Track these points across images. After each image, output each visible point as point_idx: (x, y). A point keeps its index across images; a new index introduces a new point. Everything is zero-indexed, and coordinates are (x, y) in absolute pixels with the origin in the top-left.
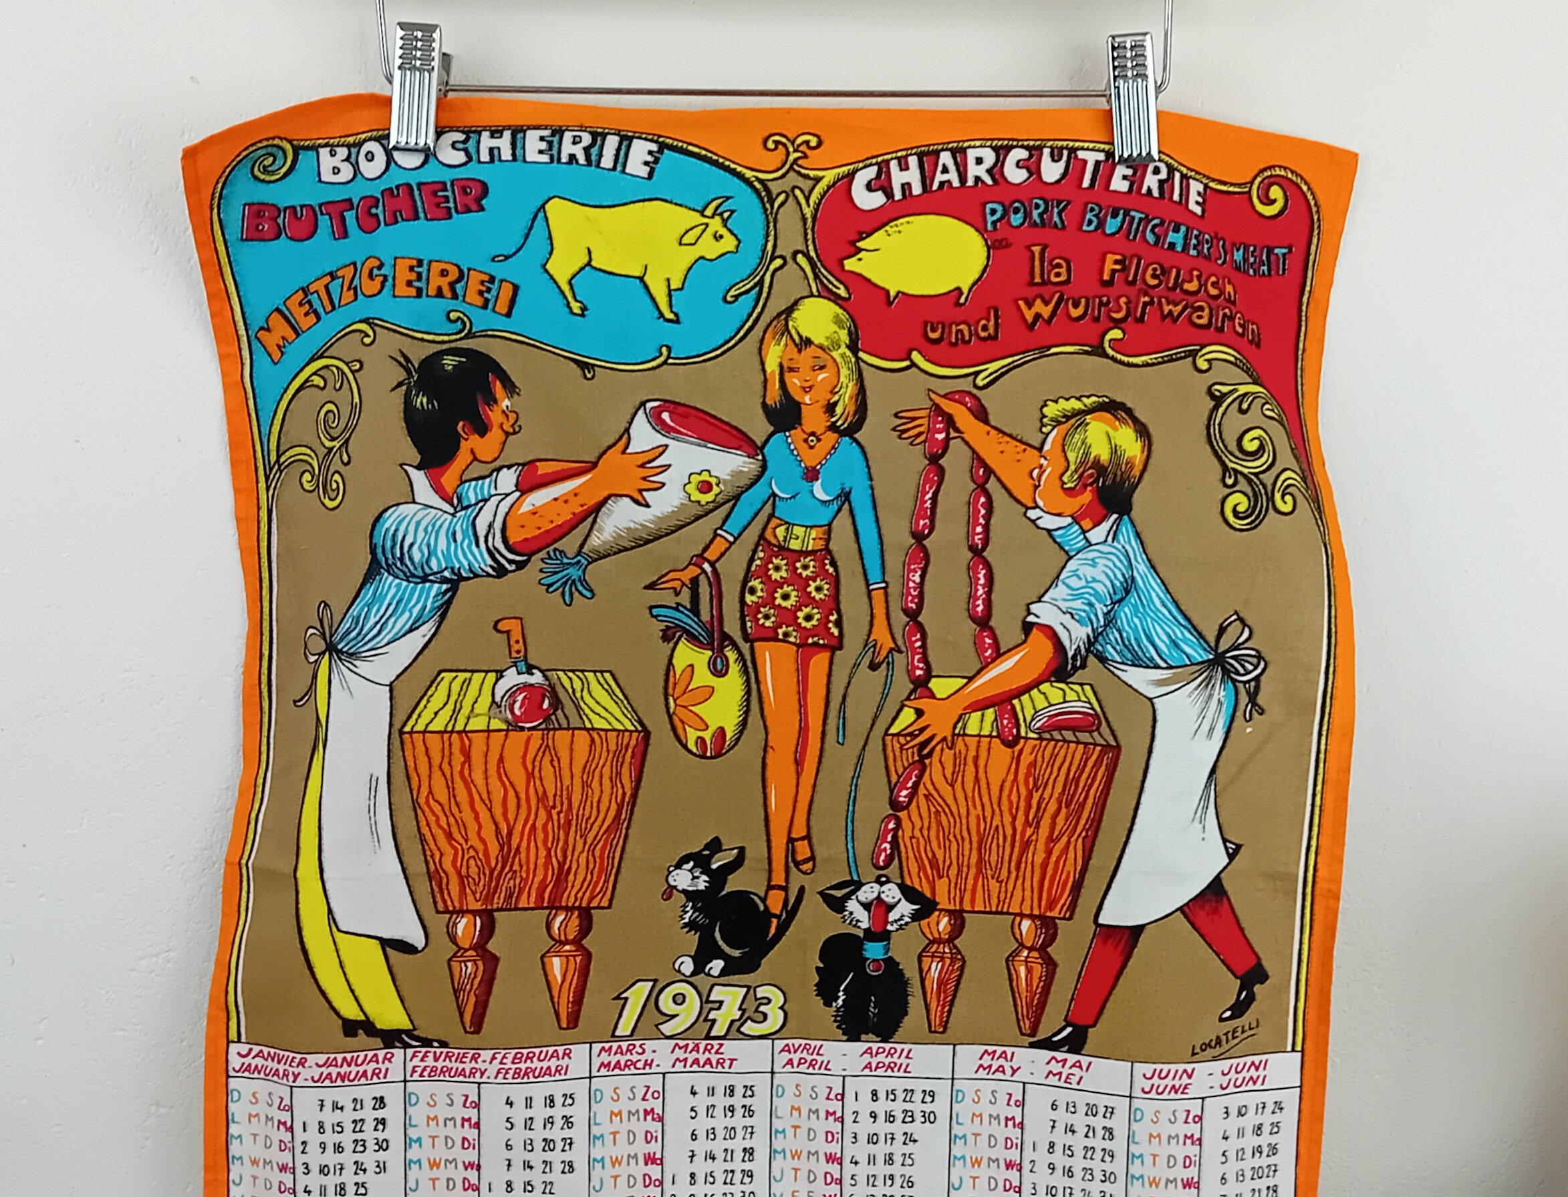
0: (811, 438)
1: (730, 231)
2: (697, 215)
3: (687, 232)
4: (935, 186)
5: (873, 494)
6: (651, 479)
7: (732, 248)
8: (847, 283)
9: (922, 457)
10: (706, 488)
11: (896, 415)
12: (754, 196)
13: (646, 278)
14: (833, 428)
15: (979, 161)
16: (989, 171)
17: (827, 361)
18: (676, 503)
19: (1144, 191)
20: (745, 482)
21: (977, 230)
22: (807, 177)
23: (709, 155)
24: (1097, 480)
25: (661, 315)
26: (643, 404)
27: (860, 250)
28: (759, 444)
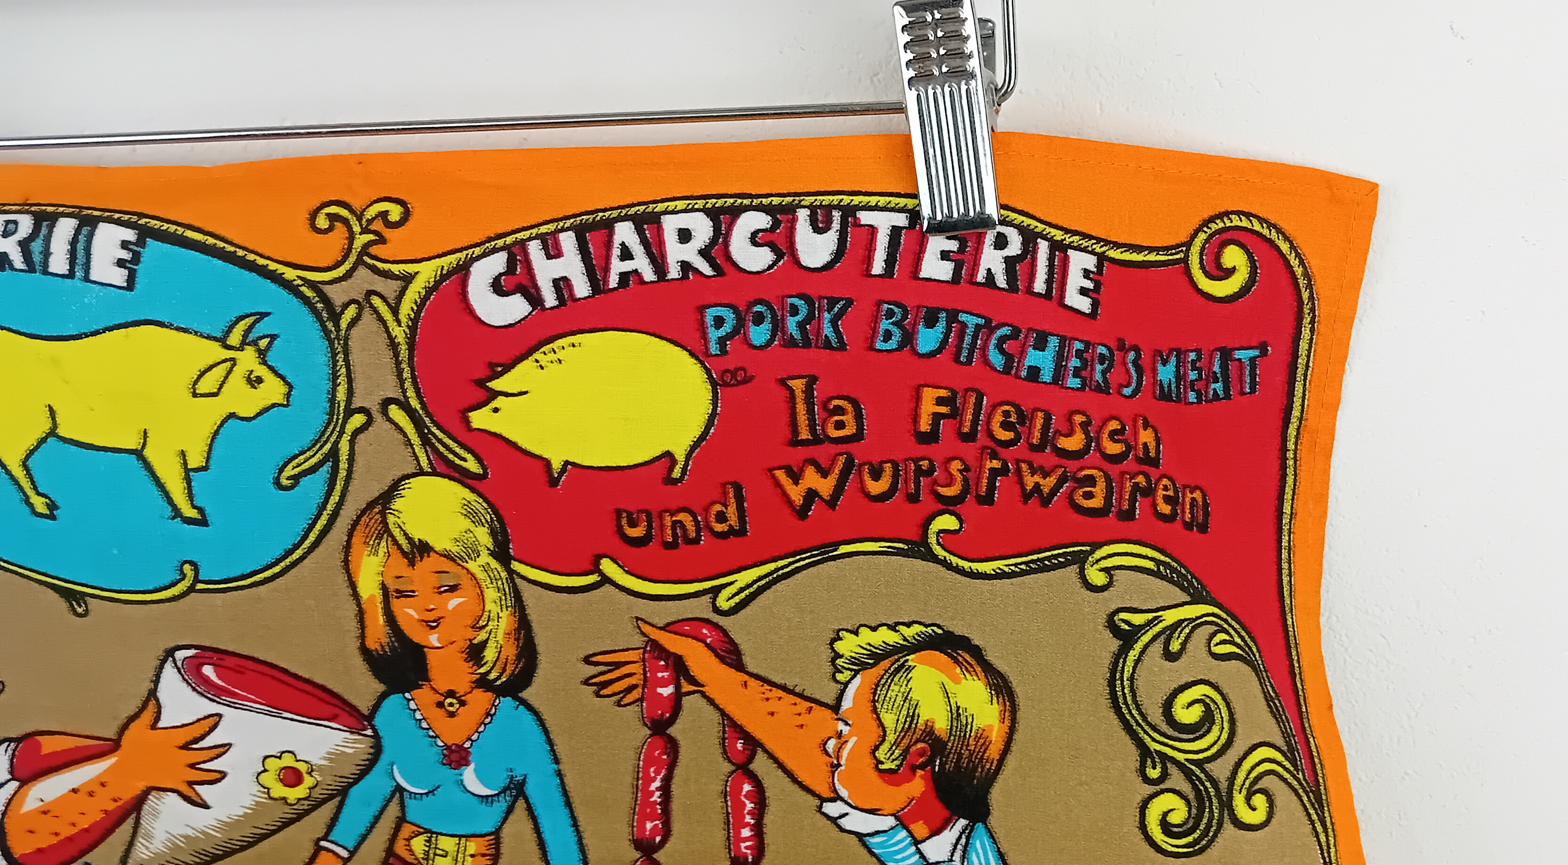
0: (449, 700)
1: (271, 368)
2: (216, 345)
3: (202, 374)
4: (613, 281)
5: (563, 784)
6: (202, 766)
7: (279, 399)
8: (477, 450)
9: (638, 725)
10: (292, 779)
11: (587, 660)
12: (305, 310)
13: (147, 452)
14: (483, 683)
15: (685, 236)
16: (704, 253)
17: (458, 576)
18: (249, 802)
19: (981, 277)
20: (350, 770)
21: (692, 354)
22: (387, 275)
23: (221, 244)
24: (931, 762)
25: (177, 513)
26: (170, 653)
27: (497, 394)
28: (366, 712)
